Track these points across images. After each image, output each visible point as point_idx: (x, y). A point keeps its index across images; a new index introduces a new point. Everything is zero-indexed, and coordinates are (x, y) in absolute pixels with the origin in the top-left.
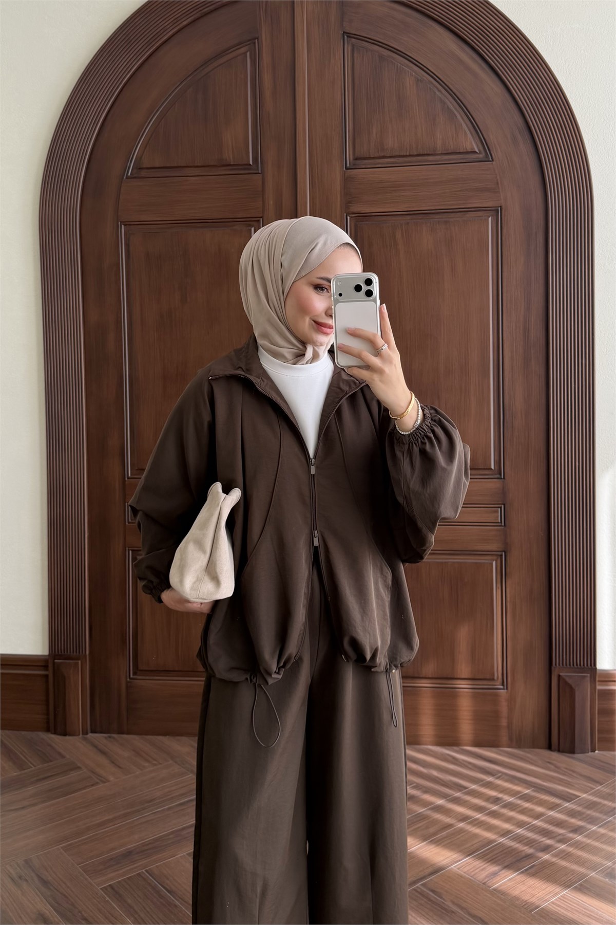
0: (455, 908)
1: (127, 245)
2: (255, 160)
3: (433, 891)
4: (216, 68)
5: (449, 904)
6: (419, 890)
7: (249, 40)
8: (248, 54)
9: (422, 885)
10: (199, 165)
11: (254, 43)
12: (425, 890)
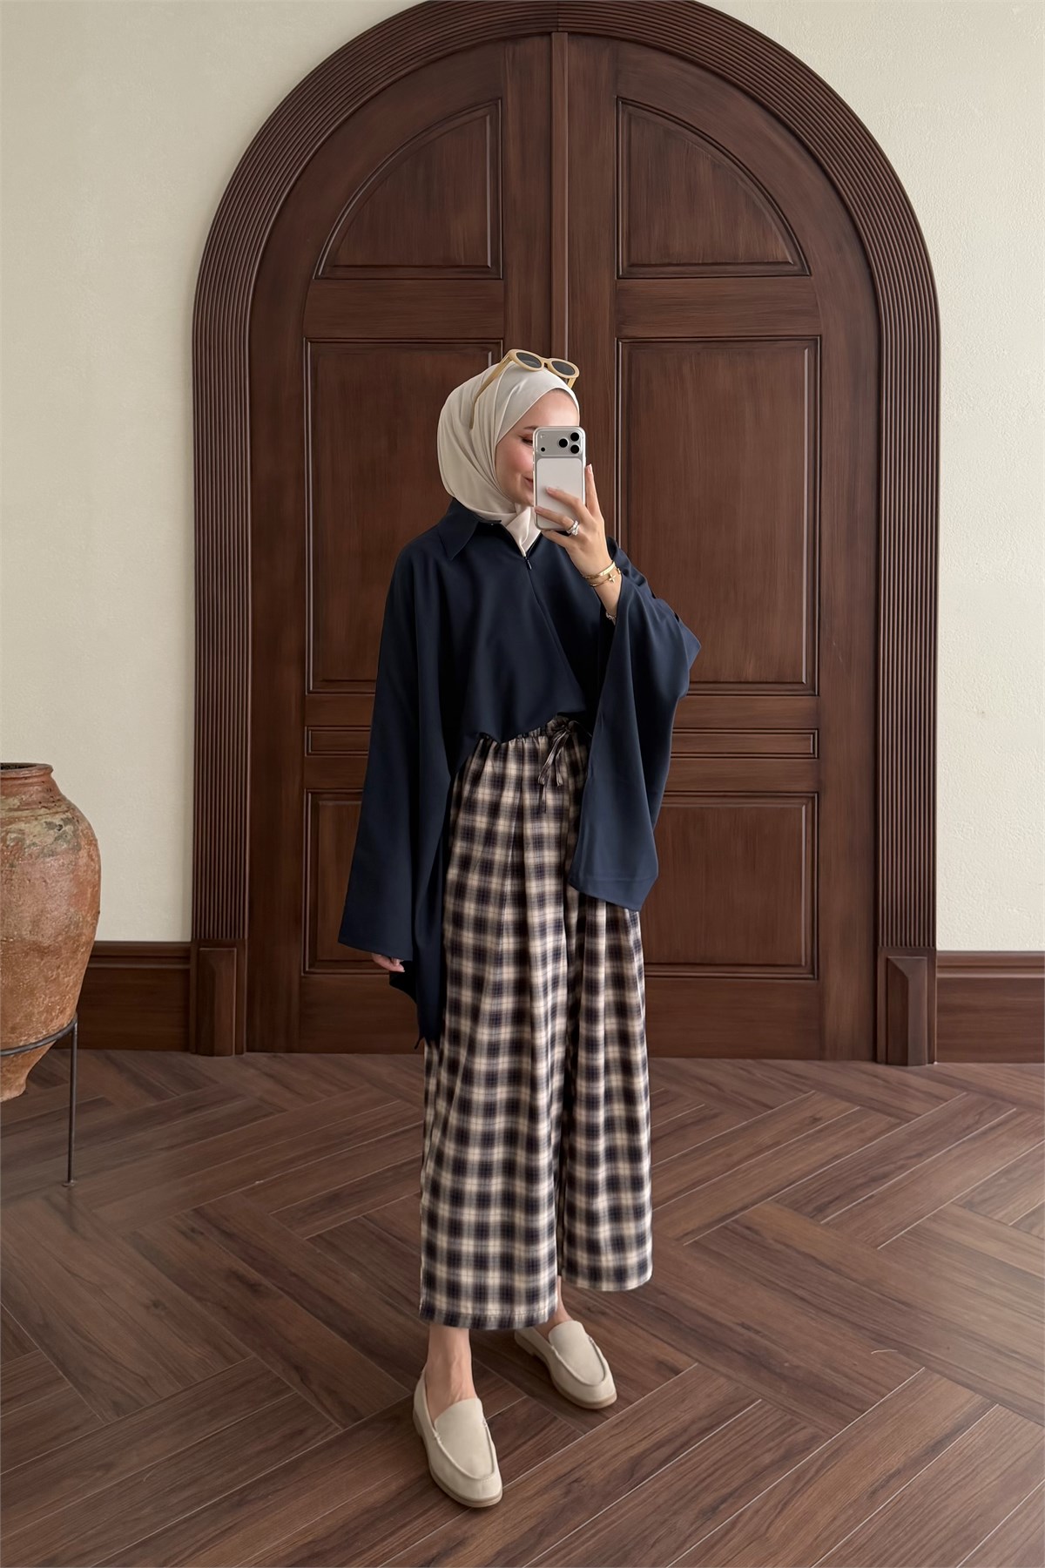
0: (779, 1247)
1: (314, 370)
2: (495, 261)
3: (748, 1228)
4: (442, 135)
5: (771, 1242)
6: (730, 1227)
7: (491, 100)
8: (488, 118)
9: (733, 1221)
10: (417, 264)
11: (497, 105)
12: (736, 1226)
